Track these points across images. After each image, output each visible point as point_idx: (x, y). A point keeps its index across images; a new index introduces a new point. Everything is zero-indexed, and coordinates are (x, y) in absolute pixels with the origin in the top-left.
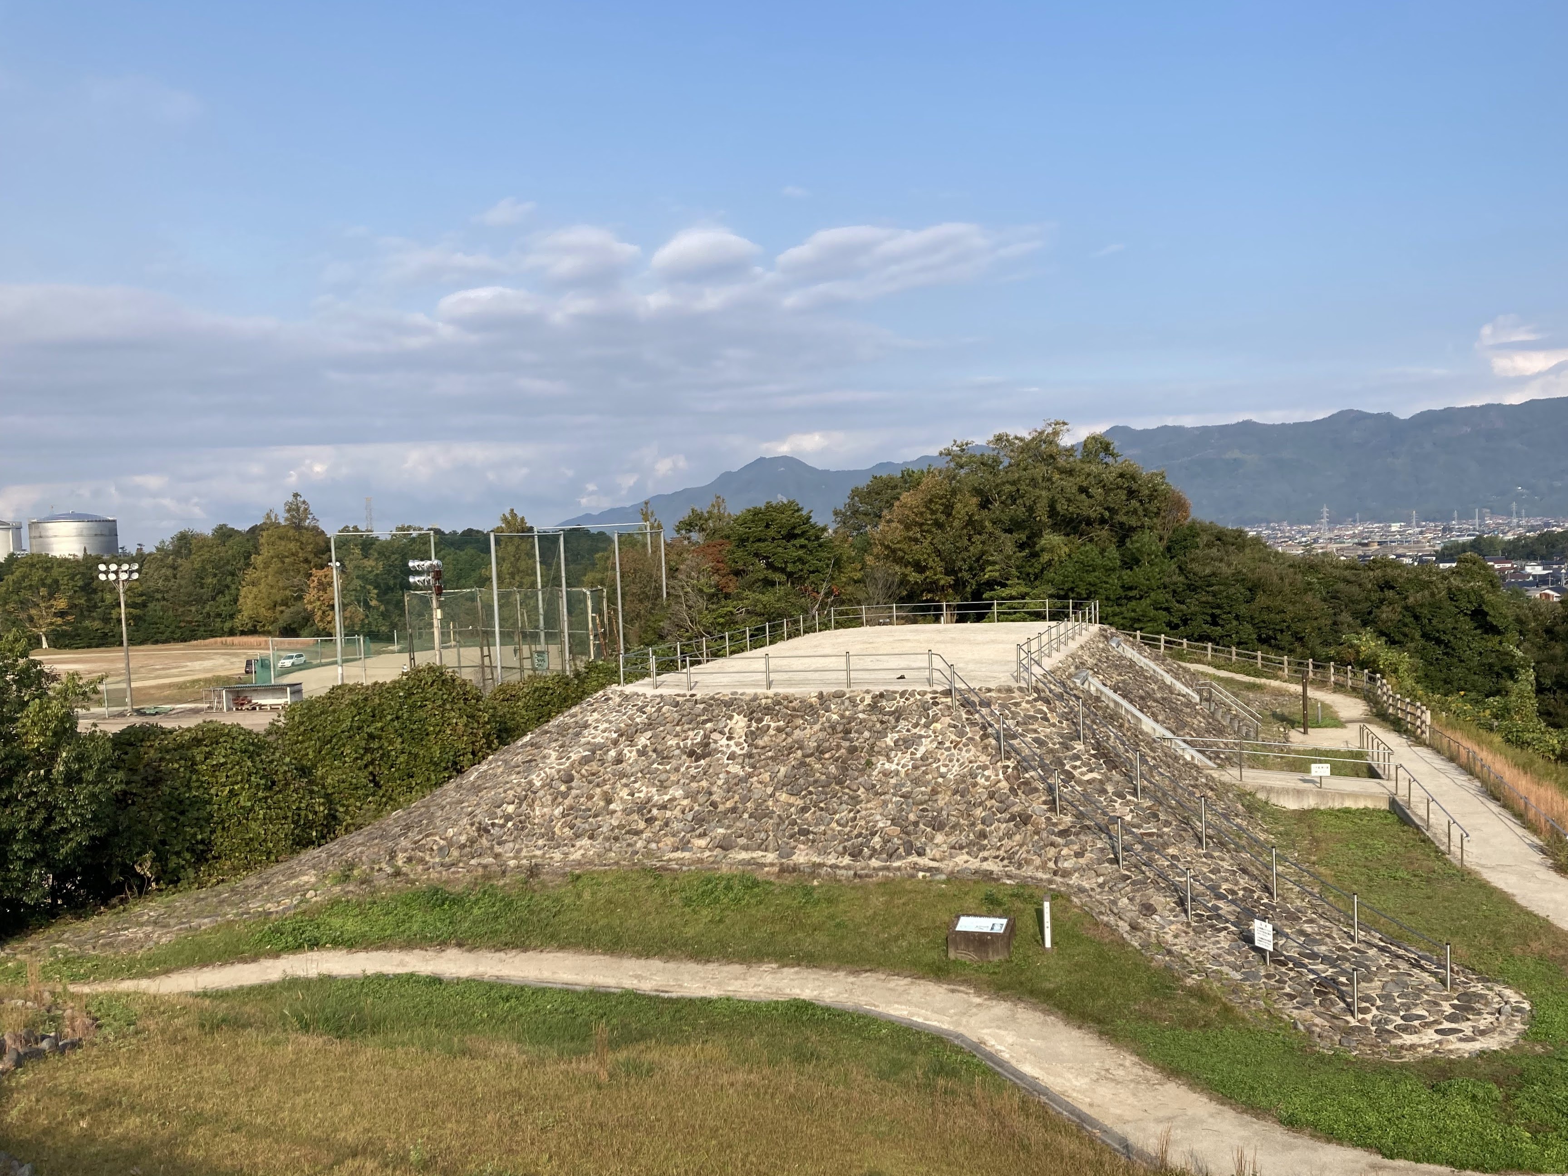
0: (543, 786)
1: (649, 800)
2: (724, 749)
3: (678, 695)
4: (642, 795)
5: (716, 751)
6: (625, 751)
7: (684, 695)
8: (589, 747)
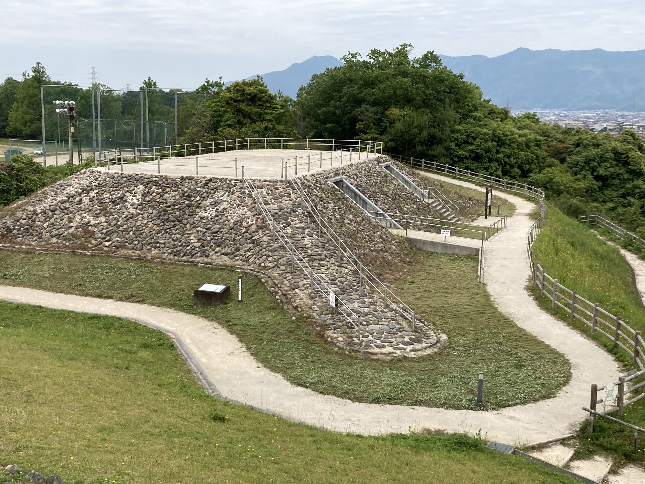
0: (41, 213)
1: (89, 222)
2: (130, 201)
3: (115, 173)
4: (86, 220)
5: (126, 201)
6: (84, 199)
7: (118, 173)
8: (67, 195)
